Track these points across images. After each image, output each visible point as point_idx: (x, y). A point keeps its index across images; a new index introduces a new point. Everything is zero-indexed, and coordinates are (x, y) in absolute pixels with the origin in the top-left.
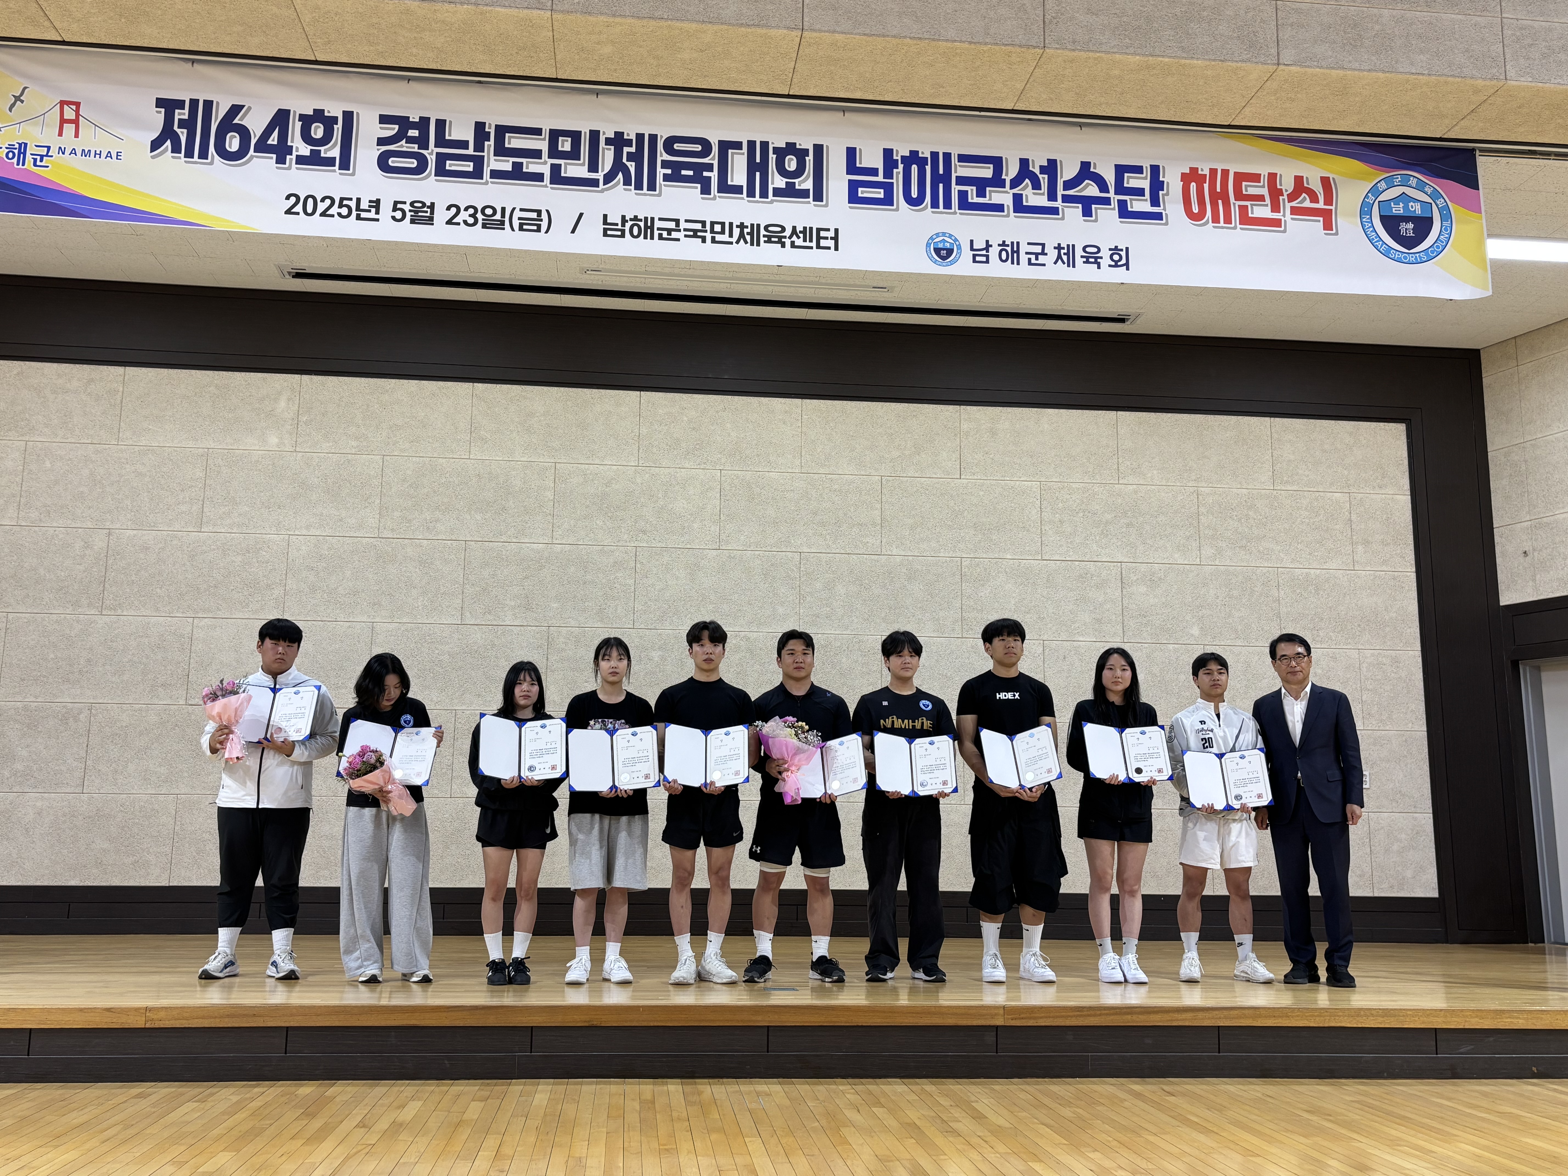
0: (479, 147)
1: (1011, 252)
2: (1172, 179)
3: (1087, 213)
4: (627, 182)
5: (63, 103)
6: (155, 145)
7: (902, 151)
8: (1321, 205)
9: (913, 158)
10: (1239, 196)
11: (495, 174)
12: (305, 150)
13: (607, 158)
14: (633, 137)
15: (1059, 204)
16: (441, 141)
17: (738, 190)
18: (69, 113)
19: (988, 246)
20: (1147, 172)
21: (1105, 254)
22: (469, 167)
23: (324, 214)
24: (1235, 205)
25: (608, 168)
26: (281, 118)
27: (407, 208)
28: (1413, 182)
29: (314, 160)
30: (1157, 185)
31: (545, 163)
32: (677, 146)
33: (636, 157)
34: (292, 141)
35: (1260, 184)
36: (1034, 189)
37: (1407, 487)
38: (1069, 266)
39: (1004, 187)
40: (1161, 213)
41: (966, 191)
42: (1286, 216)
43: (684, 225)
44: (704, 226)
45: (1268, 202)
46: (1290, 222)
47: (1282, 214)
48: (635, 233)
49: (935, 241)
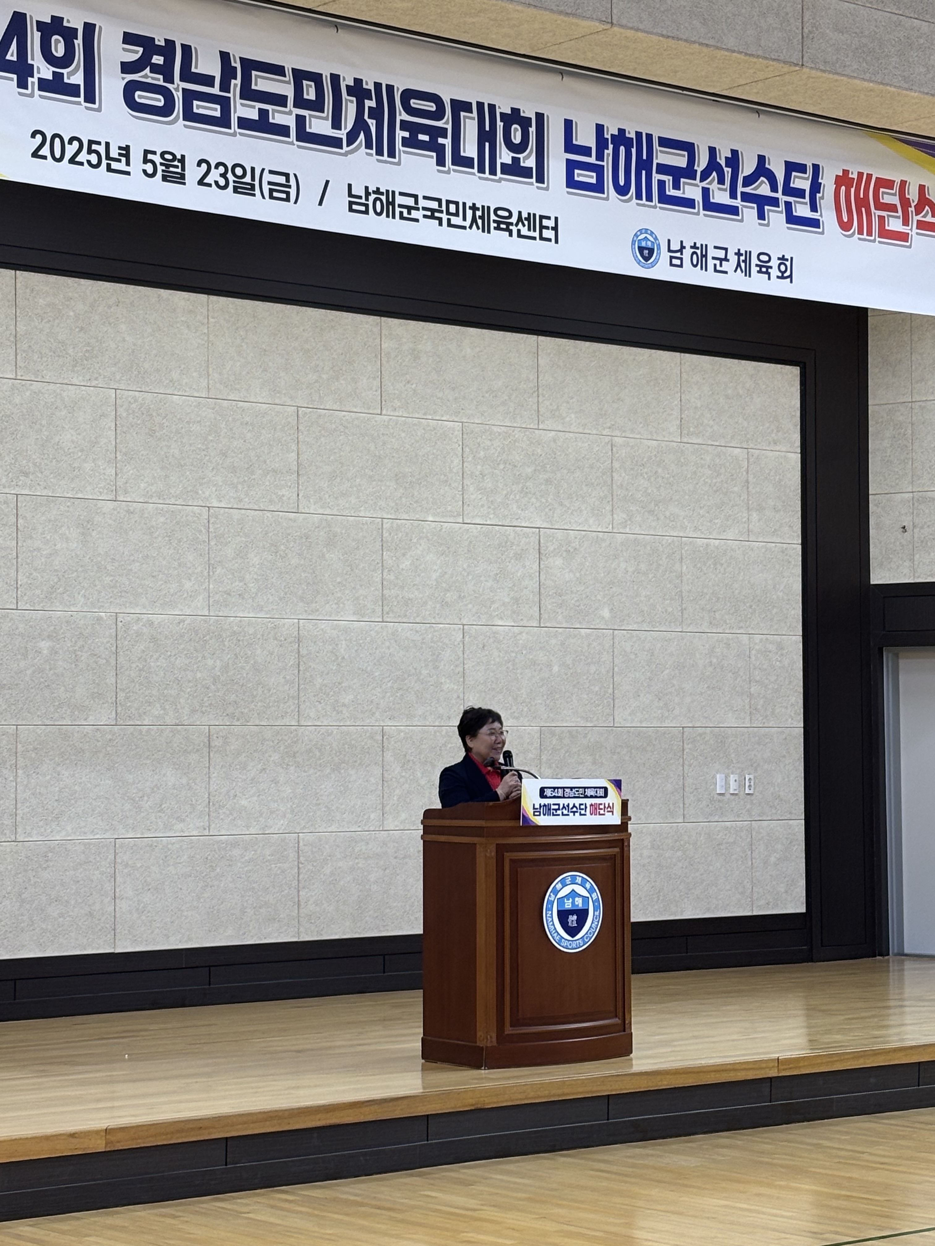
0: (225, 87)
1: (703, 257)
2: (828, 181)
3: (761, 215)
4: (369, 146)
7: (612, 128)
9: (621, 137)
10: (878, 204)
11: (244, 123)
12: (45, 71)
13: (349, 112)
14: (371, 87)
15: (738, 202)
16: (187, 74)
17: (469, 163)
19: (683, 247)
20: (810, 172)
22: (216, 111)
23: (72, 161)
24: (875, 215)
25: (350, 125)
26: (18, 24)
27: (157, 159)
29: (59, 86)
30: (816, 186)
31: (290, 113)
32: (413, 103)
33: (376, 113)
34: (33, 59)
35: (893, 192)
36: (719, 183)
37: (798, 443)
38: (746, 275)
39: (695, 179)
40: (819, 220)
41: (665, 182)
42: (913, 230)
43: (422, 203)
44: (440, 205)
45: (900, 213)
46: (915, 237)
47: (910, 228)
48: (378, 210)
49: (640, 238)
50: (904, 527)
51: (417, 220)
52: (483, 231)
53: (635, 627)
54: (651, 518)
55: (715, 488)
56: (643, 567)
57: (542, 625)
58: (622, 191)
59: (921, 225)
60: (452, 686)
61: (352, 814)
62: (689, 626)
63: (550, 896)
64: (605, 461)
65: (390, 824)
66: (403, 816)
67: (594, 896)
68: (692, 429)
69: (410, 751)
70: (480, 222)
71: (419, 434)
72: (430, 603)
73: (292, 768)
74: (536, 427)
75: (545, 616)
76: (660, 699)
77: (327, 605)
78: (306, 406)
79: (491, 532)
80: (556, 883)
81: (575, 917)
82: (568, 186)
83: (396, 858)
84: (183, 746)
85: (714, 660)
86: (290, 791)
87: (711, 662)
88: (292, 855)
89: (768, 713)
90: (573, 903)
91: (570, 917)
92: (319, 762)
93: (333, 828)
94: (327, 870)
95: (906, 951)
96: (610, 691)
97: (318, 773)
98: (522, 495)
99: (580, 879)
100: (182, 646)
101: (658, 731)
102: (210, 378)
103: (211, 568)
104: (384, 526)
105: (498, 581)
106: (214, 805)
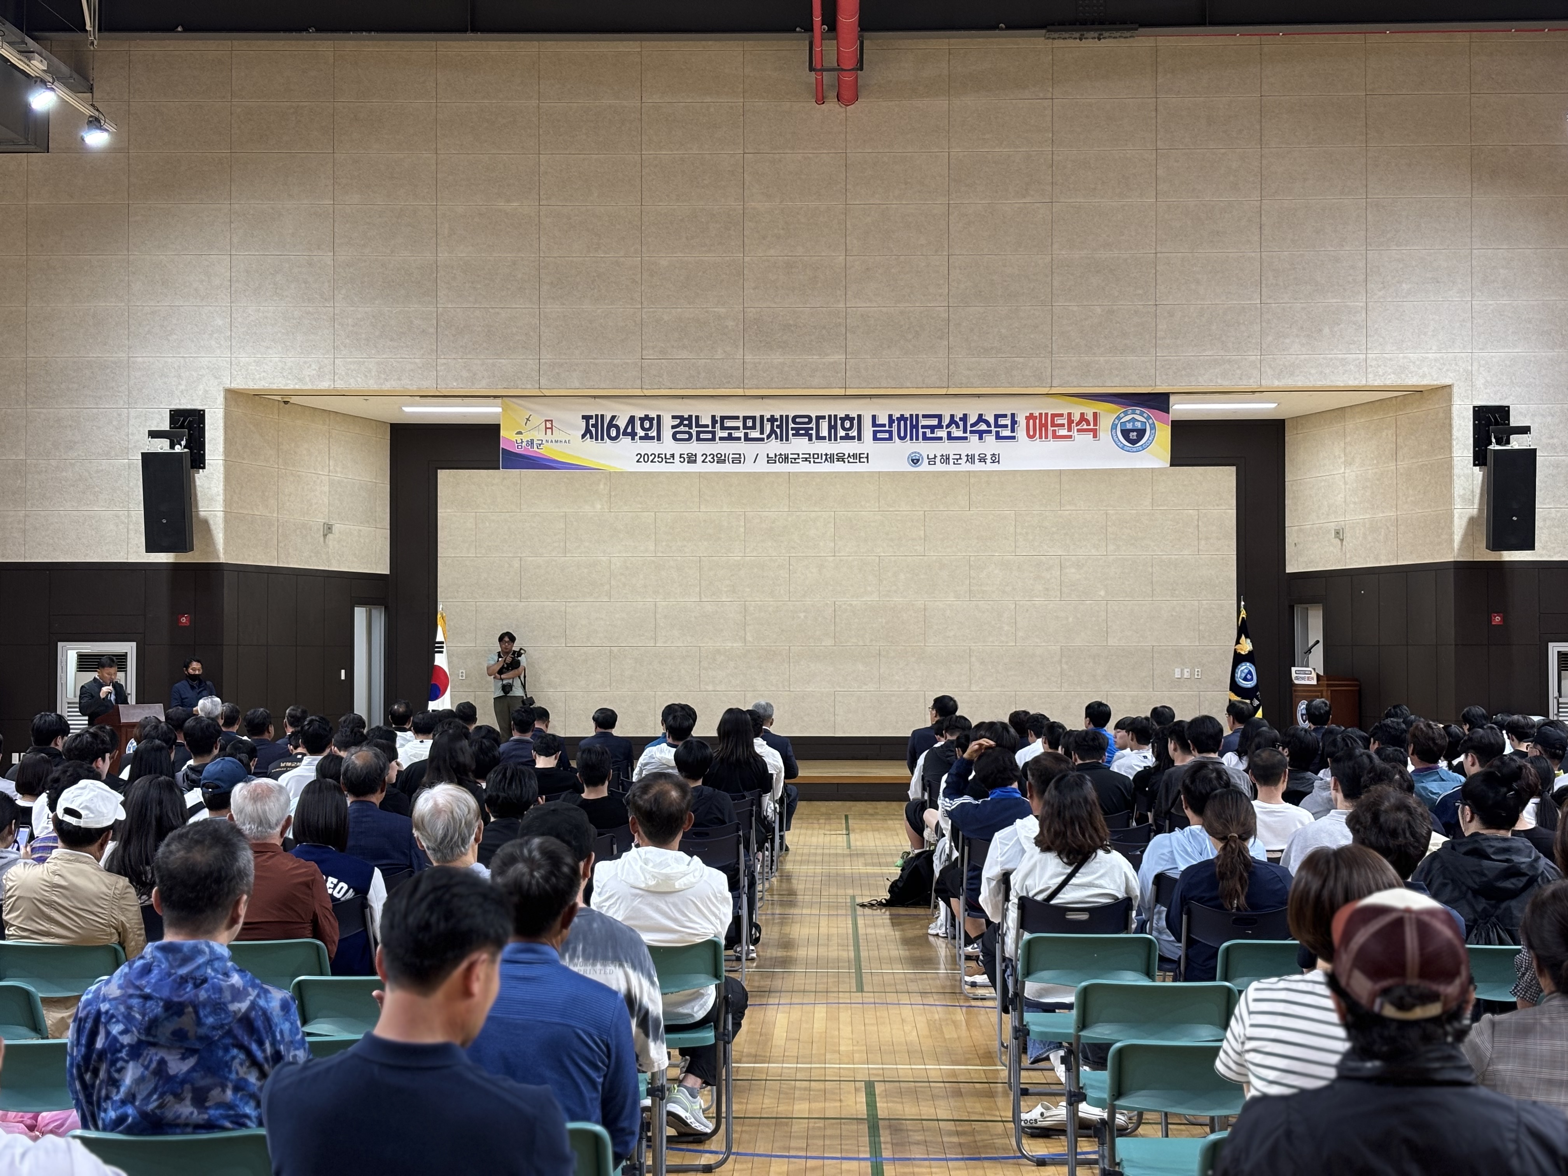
0: (714, 427)
1: (946, 459)
2: (1021, 420)
3: (981, 438)
4: (776, 438)
5: (546, 421)
6: (583, 436)
7: (896, 415)
8: (1092, 427)
9: (902, 418)
10: (1053, 425)
11: (721, 439)
12: (642, 433)
13: (768, 428)
14: (778, 417)
15: (968, 435)
16: (698, 425)
17: (824, 438)
18: (549, 425)
19: (935, 456)
20: (1009, 417)
21: (989, 457)
22: (710, 436)
23: (652, 461)
24: (1050, 429)
25: (768, 432)
26: (632, 420)
27: (685, 456)
28: (1138, 412)
29: (646, 438)
30: (1014, 422)
31: (741, 432)
32: (798, 420)
33: (780, 427)
34: (637, 430)
35: (1062, 418)
36: (956, 428)
37: (1234, 505)
38: (972, 464)
39: (943, 429)
40: (1015, 436)
41: (926, 432)
43: (801, 456)
44: (810, 456)
45: (1066, 427)
46: (1076, 436)
47: (1074, 432)
49: (911, 456)
50: (1295, 543)
53: (1121, 599)
54: (1132, 547)
55: (1175, 531)
56: (1127, 571)
57: (1062, 600)
58: (903, 438)
59: (1078, 431)
62: (1158, 597)
64: (1103, 522)
68: (1160, 503)
71: (991, 518)
74: (1059, 509)
75: (1064, 596)
76: (1138, 633)
77: (940, 595)
78: (929, 510)
79: (1032, 559)
82: (874, 440)
84: (867, 654)
85: (1175, 614)
87: (1172, 615)
92: (936, 662)
96: (1105, 629)
98: (1051, 541)
100: (866, 614)
101: (1136, 648)
103: (881, 581)
104: (971, 559)
105: (1036, 581)
106: (882, 679)
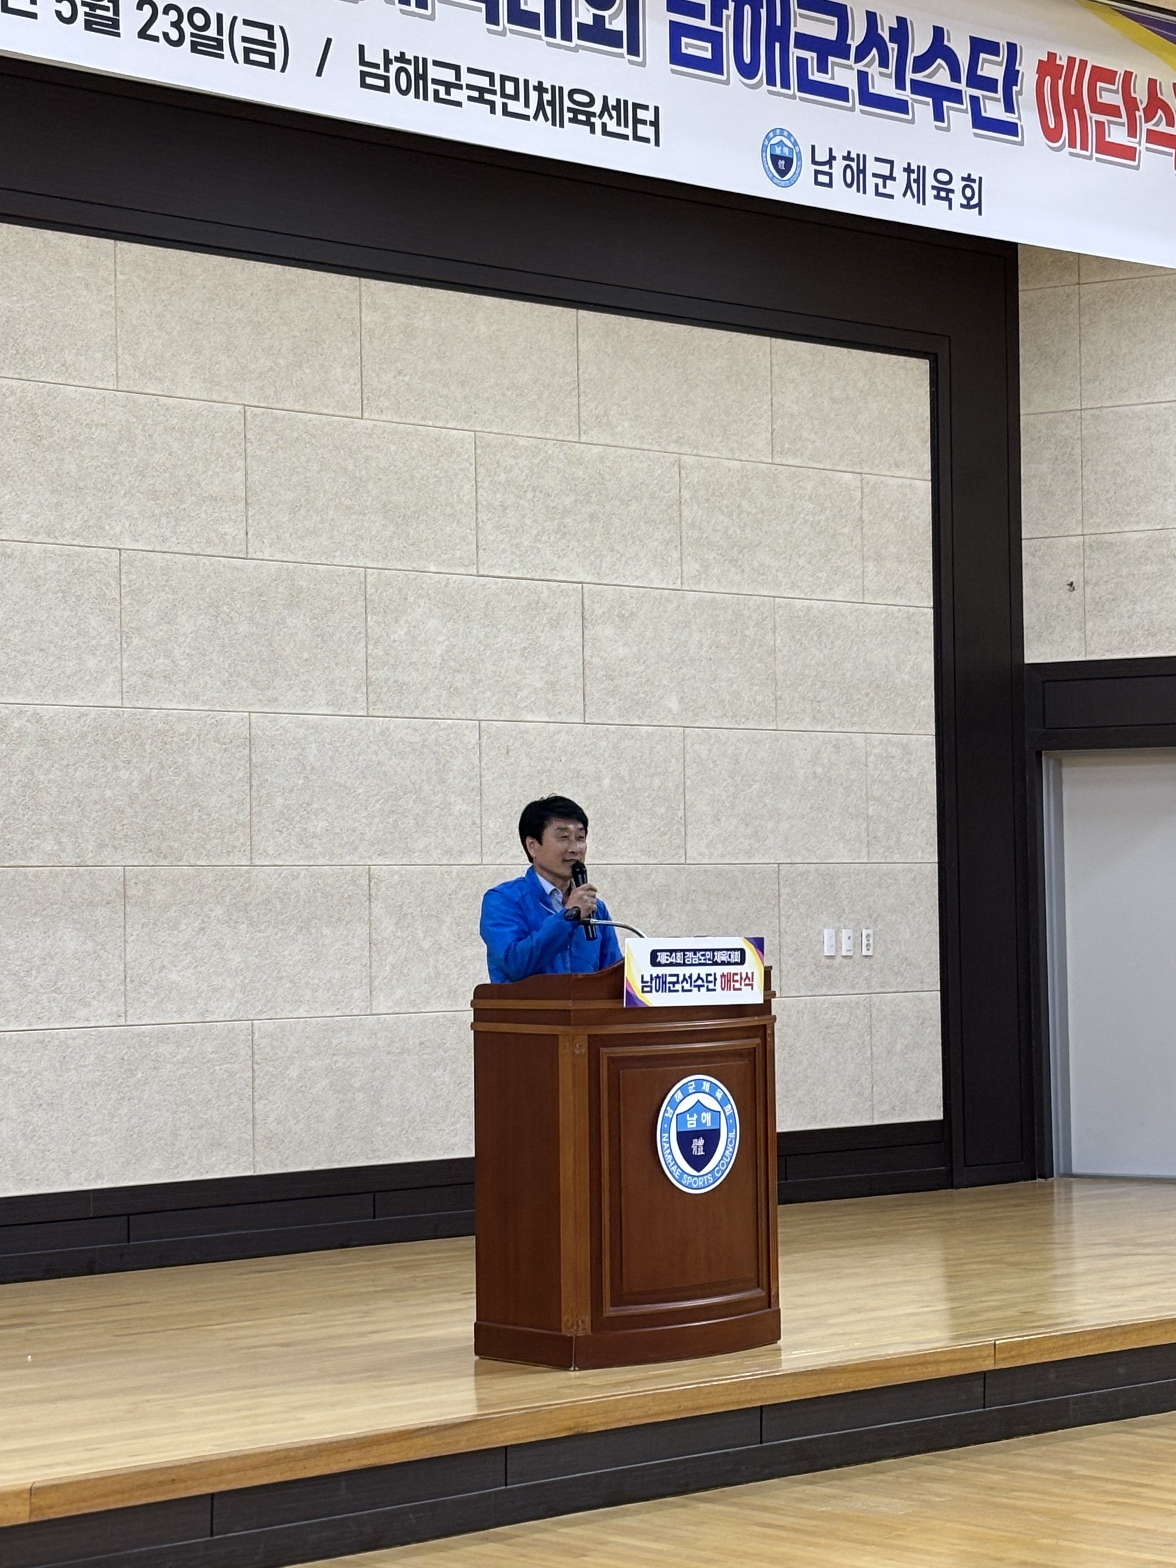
1: (857, 173)
2: (1028, 69)
3: (938, 114)
10: (1095, 105)
17: (533, 20)
19: (832, 158)
20: (1003, 54)
24: (1091, 120)
30: (1012, 75)
35: (1114, 88)
36: (881, 65)
37: (928, 467)
38: (918, 202)
39: (848, 58)
40: (1016, 124)
41: (806, 60)
42: (1141, 144)
43: (467, 78)
44: (492, 83)
45: (1124, 119)
46: (1144, 153)
47: (1137, 140)
48: (404, 86)
49: (772, 142)
50: (1071, 584)
51: (459, 104)
52: (554, 124)
53: (713, 723)
54: (733, 570)
55: (818, 529)
56: (723, 639)
57: (587, 721)
58: (748, 71)
59: (1154, 137)
60: (464, 807)
61: (328, 990)
62: (785, 722)
63: (666, 1111)
64: (671, 489)
65: (382, 1005)
66: (399, 993)
67: (728, 1108)
68: (787, 446)
69: (407, 901)
70: (549, 109)
71: (416, 446)
72: (433, 689)
73: (243, 926)
74: (577, 439)
75: (591, 708)
76: (747, 825)
77: (291, 692)
78: (257, 404)
79: (516, 589)
80: (675, 1092)
81: (701, 1142)
82: (671, 62)
83: (388, 1053)
84: (86, 896)
85: (819, 770)
86: (239, 960)
87: (815, 773)
88: (245, 1052)
89: (892, 843)
90: (698, 1120)
91: (695, 1141)
92: (280, 918)
93: (301, 1012)
94: (293, 1072)
95: (1075, 1170)
96: (681, 813)
97: (280, 934)
98: (558, 536)
99: (709, 1084)
100: (85, 751)
101: (745, 869)
102: (119, 361)
103: (124, 637)
104: (368, 580)
105: (526, 659)
106: (132, 981)
